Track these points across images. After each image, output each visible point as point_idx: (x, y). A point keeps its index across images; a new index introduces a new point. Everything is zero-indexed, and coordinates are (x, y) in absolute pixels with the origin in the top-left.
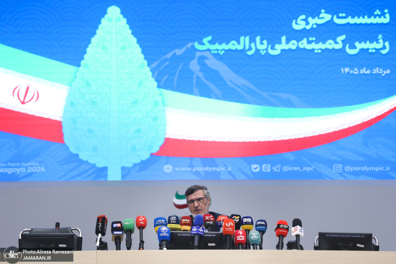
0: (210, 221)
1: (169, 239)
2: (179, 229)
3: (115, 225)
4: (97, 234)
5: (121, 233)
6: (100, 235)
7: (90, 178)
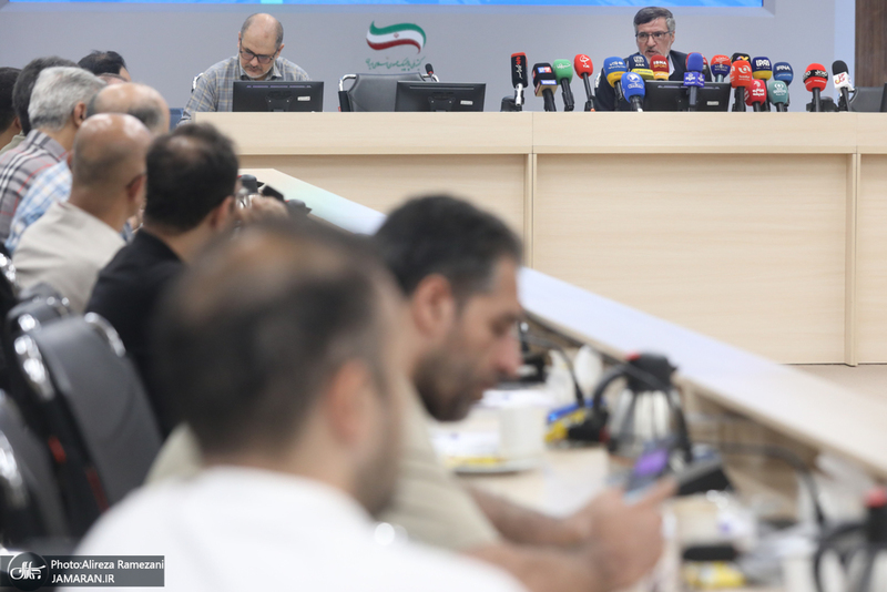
1: (643, 93)
2: (652, 78)
3: (541, 70)
4: (515, 85)
5: (553, 82)
6: (520, 85)
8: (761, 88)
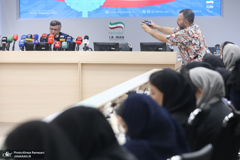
0: (45, 37)
3: (3, 39)
7: (75, 16)
8: (58, 44)
